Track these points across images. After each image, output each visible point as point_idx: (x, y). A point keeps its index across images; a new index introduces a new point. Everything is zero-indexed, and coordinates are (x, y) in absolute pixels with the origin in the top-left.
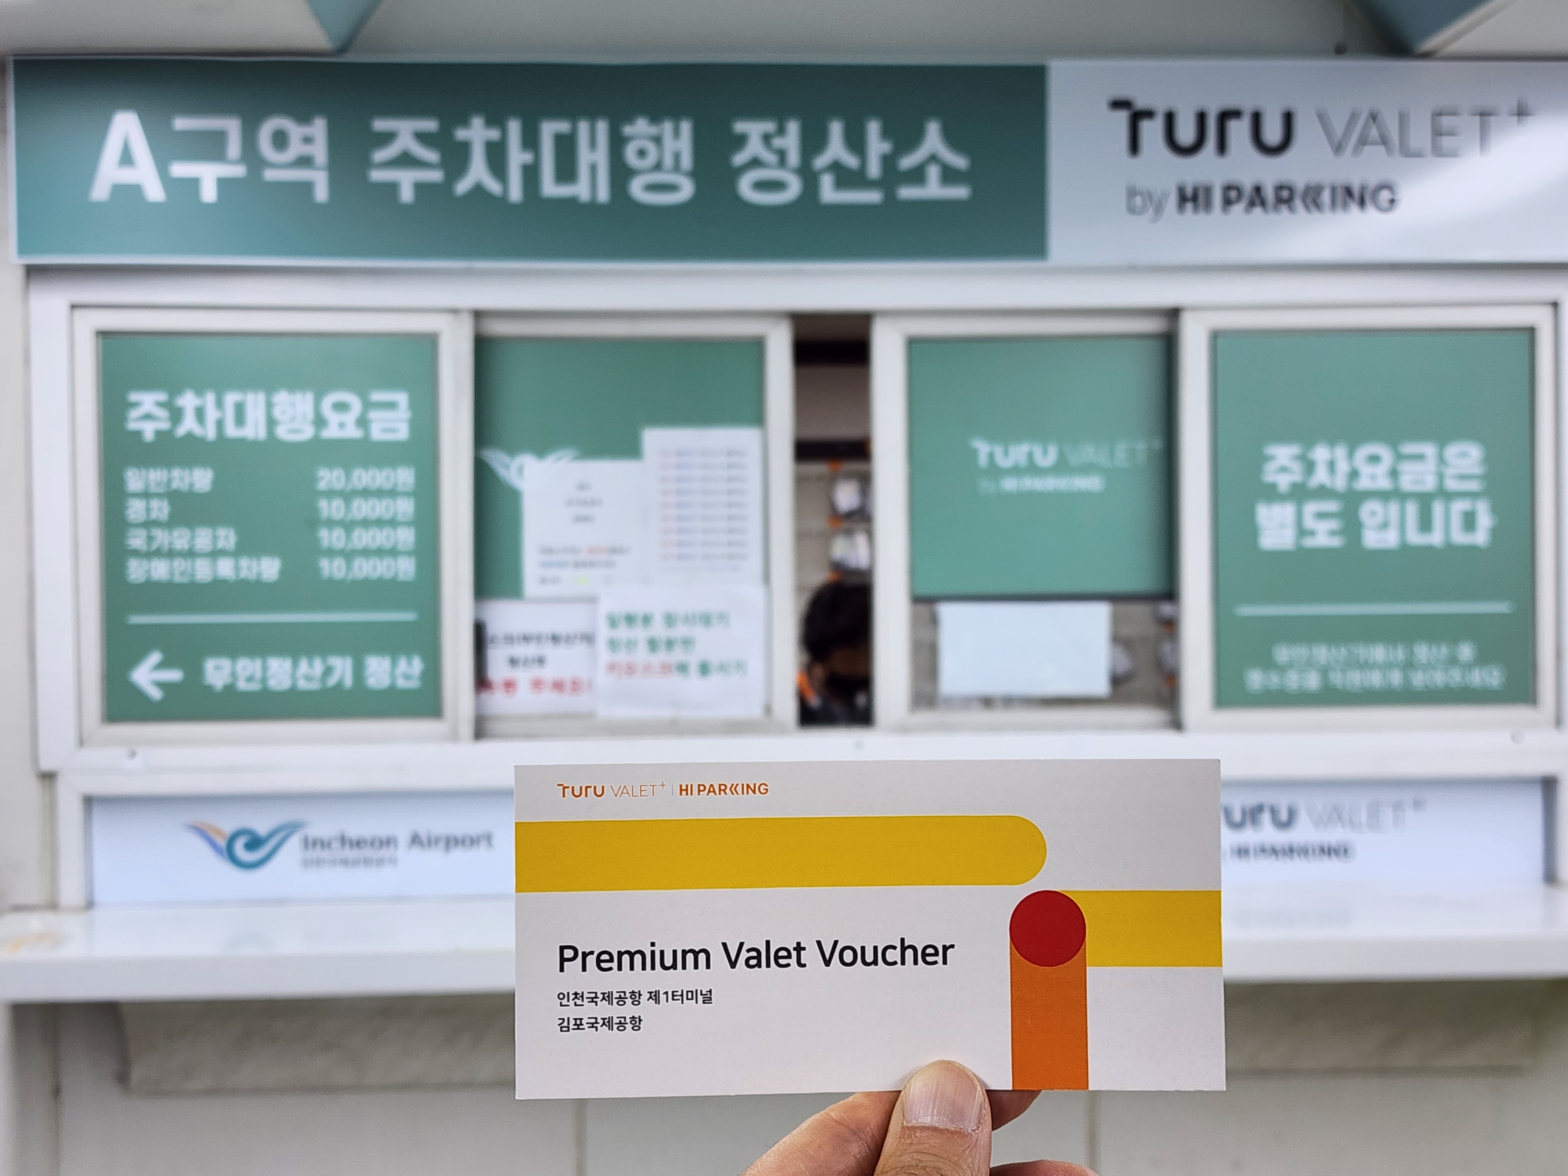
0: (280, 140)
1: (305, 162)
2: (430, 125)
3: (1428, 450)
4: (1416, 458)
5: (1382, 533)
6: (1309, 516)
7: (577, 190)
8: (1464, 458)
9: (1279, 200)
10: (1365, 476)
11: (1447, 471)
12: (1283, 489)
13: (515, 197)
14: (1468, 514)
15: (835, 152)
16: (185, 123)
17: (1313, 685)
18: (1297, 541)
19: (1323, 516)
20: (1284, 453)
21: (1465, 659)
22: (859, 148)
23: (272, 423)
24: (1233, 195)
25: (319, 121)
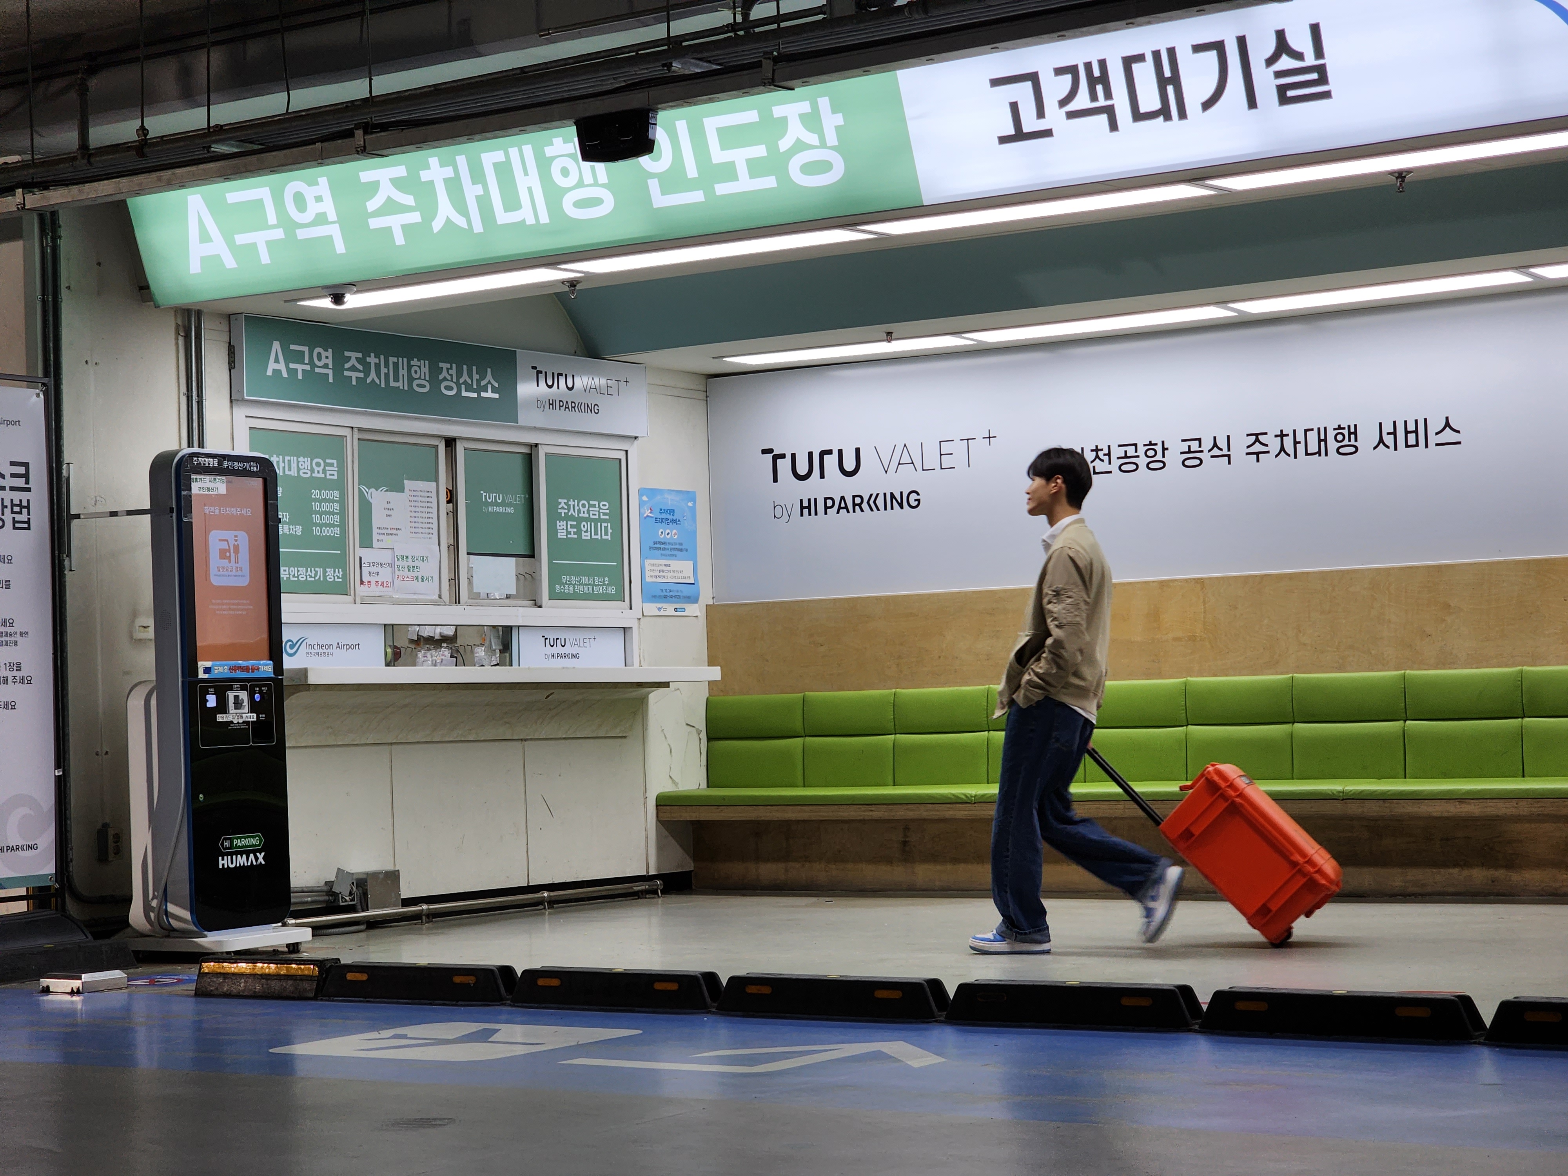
0: (319, 355)
1: (326, 366)
2: (360, 355)
3: (596, 503)
4: (594, 506)
5: (586, 534)
6: (569, 527)
7: (399, 384)
8: (605, 506)
9: (572, 407)
10: (582, 512)
11: (601, 511)
12: (563, 515)
13: (383, 386)
14: (606, 528)
15: (465, 377)
16: (292, 347)
17: (571, 591)
18: (567, 536)
19: (572, 526)
20: (563, 501)
21: (607, 583)
22: (471, 377)
23: (299, 470)
24: (561, 405)
25: (330, 350)
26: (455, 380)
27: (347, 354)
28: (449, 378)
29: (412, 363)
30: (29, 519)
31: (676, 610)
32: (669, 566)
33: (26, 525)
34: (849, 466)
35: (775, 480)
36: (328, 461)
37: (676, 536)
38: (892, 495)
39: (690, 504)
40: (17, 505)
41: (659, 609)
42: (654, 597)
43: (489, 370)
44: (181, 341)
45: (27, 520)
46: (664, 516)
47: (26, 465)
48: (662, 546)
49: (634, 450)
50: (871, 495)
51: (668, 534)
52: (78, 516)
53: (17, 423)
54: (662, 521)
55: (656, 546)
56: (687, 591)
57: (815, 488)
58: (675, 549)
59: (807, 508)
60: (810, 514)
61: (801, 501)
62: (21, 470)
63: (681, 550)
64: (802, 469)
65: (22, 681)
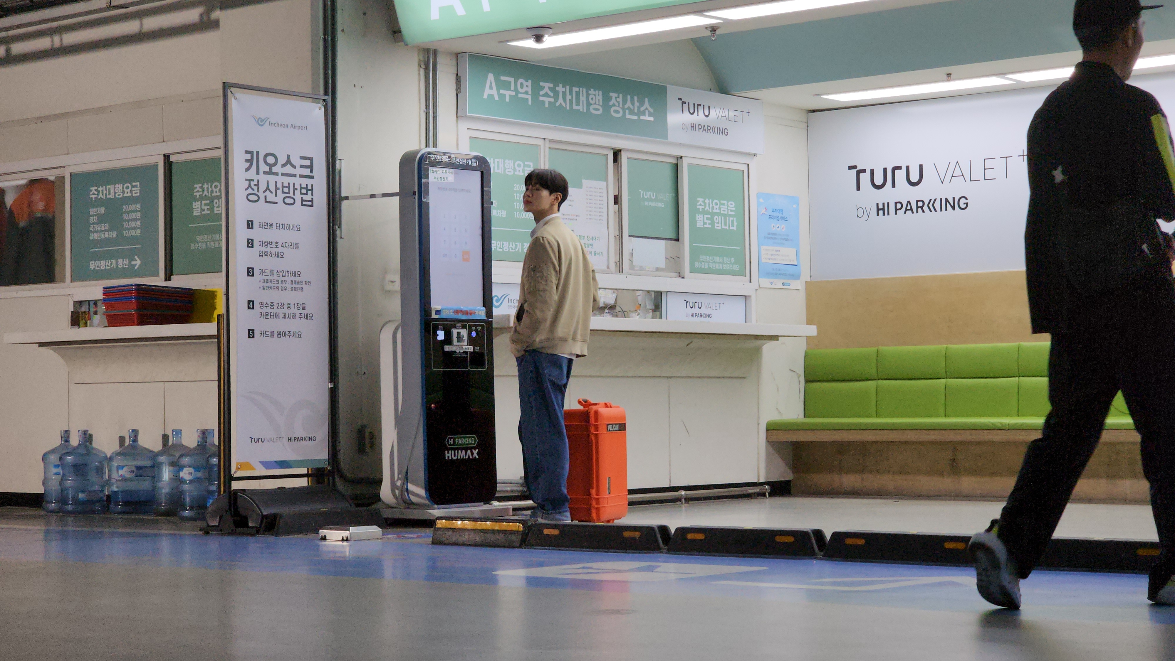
0: (522, 85)
1: (526, 93)
2: (551, 85)
3: (725, 202)
4: (724, 204)
5: (718, 225)
6: (705, 219)
7: (580, 108)
8: (732, 205)
9: (708, 130)
10: (715, 209)
11: (729, 208)
12: (701, 210)
13: (568, 108)
14: (733, 221)
15: (629, 104)
16: (503, 78)
17: (706, 267)
18: (703, 225)
19: (708, 219)
20: (701, 200)
21: (733, 262)
22: (633, 104)
23: (505, 169)
24: (700, 127)
25: (530, 81)
26: (621, 106)
27: (542, 84)
28: (617, 104)
29: (590, 92)
30: (312, 198)
31: (783, 284)
32: (779, 251)
33: (310, 203)
34: (914, 178)
35: (858, 189)
36: (526, 163)
37: (784, 230)
38: (947, 201)
39: (795, 206)
40: (304, 188)
41: (772, 283)
42: (768, 274)
43: (646, 100)
44: (422, 72)
45: (311, 199)
46: (775, 214)
47: (311, 159)
48: (774, 236)
49: (754, 164)
50: (931, 200)
51: (778, 228)
52: (347, 198)
53: (305, 128)
54: (774, 217)
55: (769, 236)
56: (791, 270)
57: (888, 195)
58: (783, 239)
59: (882, 209)
60: (884, 214)
61: (878, 204)
62: (308, 163)
63: (787, 240)
64: (879, 181)
65: (306, 317)
